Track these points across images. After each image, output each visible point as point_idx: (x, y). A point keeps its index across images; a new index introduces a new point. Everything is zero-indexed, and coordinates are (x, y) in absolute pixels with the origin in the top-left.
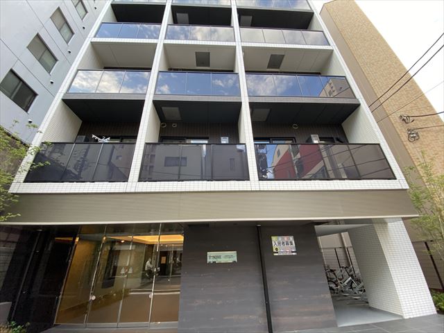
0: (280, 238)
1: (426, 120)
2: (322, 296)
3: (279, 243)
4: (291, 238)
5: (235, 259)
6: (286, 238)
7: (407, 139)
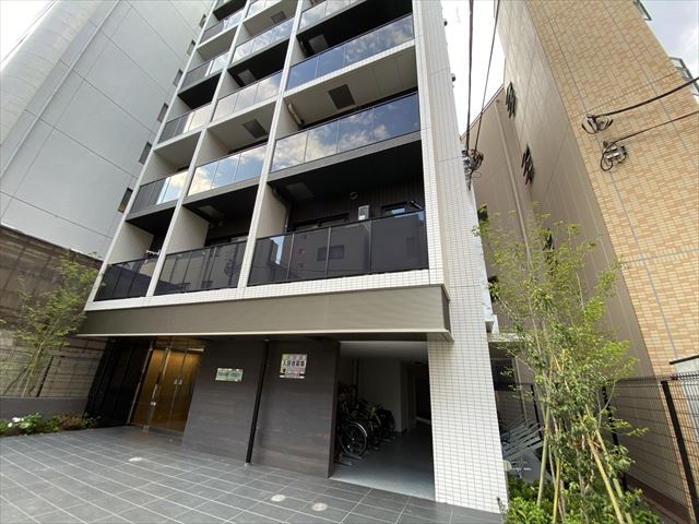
0: (291, 357)
1: (655, 111)
2: (320, 435)
3: (289, 363)
4: (304, 357)
5: (240, 378)
6: (298, 357)
7: (598, 167)
